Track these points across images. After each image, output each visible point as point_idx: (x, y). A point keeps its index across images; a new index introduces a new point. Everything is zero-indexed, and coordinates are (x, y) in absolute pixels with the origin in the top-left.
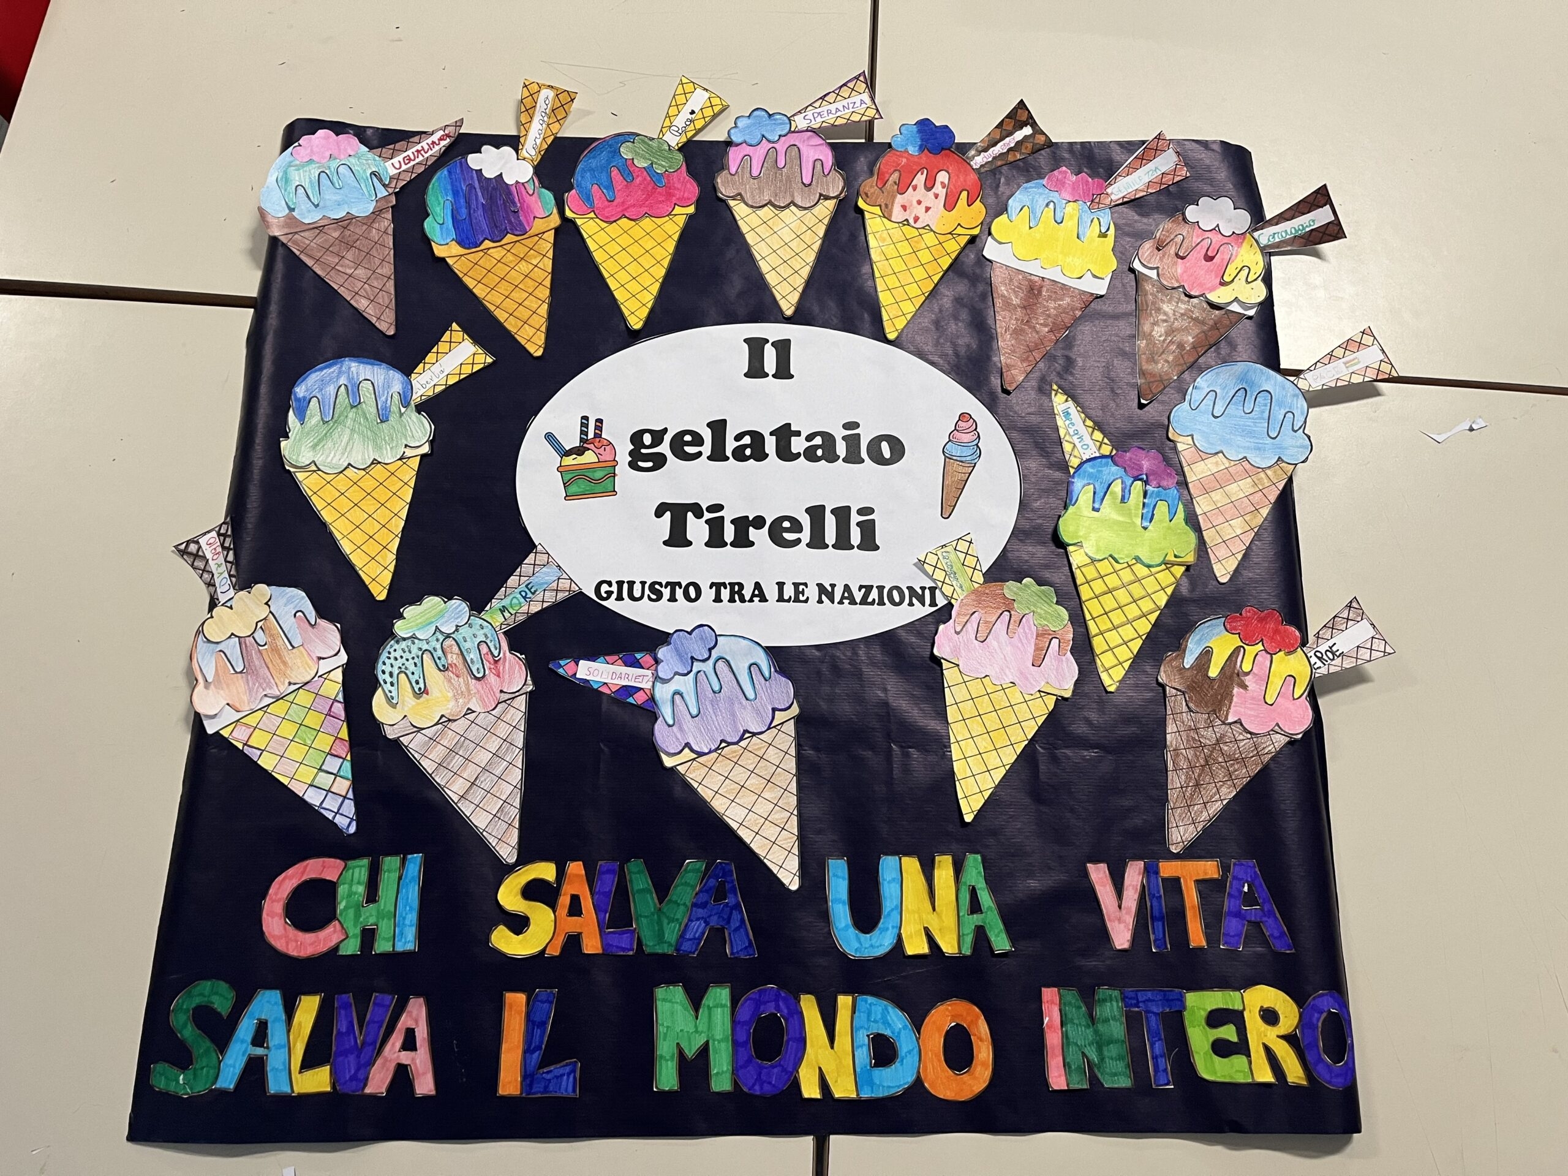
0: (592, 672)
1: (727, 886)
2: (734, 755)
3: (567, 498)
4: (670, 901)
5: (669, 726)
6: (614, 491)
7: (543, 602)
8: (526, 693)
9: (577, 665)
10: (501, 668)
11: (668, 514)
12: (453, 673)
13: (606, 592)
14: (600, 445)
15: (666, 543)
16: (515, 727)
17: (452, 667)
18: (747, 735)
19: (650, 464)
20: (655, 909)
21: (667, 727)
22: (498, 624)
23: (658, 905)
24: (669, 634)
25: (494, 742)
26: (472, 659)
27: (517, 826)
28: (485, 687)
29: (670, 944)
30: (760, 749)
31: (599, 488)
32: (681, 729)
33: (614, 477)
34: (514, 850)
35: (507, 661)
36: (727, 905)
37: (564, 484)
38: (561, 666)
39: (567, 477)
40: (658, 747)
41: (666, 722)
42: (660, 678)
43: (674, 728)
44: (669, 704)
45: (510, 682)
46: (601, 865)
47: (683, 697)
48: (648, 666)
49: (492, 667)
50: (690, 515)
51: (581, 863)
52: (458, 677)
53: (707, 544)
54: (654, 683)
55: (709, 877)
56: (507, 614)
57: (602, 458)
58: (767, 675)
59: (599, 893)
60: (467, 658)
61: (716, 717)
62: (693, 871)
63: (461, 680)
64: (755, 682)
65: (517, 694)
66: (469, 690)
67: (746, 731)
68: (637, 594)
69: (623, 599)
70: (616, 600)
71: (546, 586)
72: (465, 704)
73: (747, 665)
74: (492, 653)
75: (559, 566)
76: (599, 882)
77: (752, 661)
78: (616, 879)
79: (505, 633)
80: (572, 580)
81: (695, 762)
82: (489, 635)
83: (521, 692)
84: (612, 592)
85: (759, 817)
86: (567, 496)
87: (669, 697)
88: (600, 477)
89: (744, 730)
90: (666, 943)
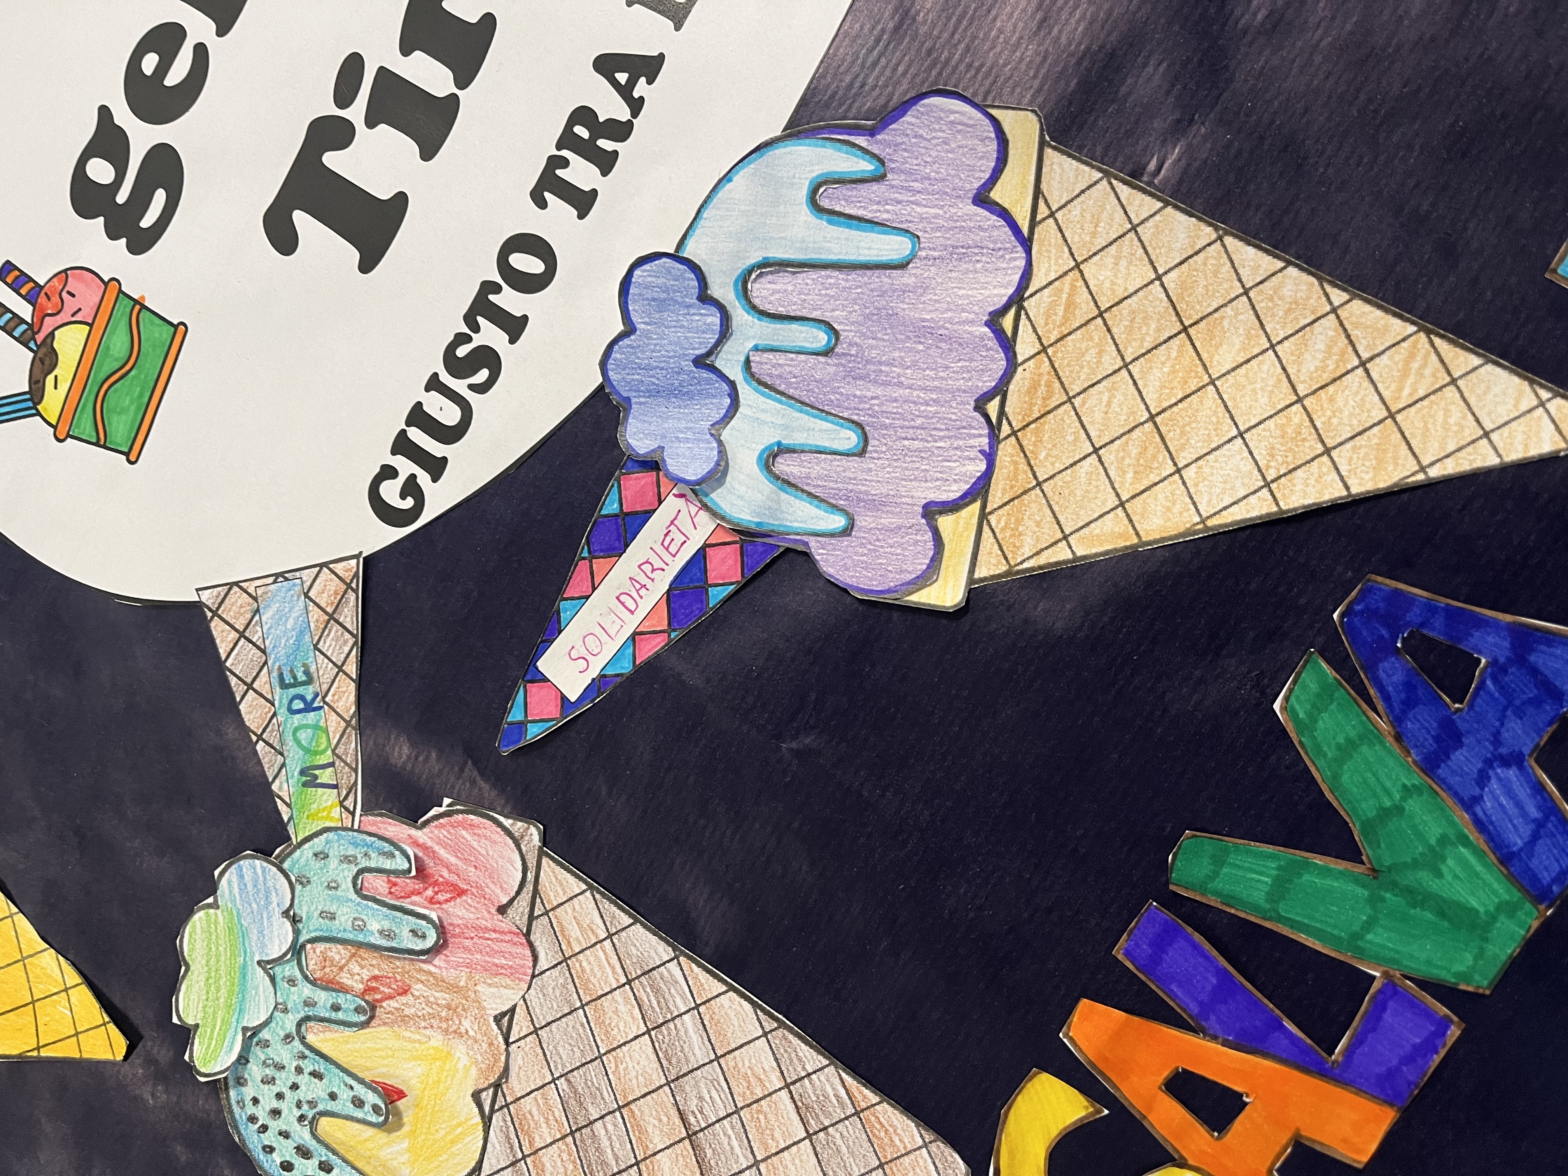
0: (583, 652)
1: (1436, 633)
2: (1042, 390)
3: (132, 458)
4: (1368, 827)
5: (847, 531)
6: (176, 327)
7: (340, 669)
8: (541, 854)
9: (545, 680)
10: (445, 873)
11: (300, 218)
12: (391, 997)
13: (403, 496)
14: (55, 299)
15: (367, 265)
16: (610, 936)
17: (375, 990)
18: (1007, 323)
19: (160, 197)
20: (1364, 886)
21: (846, 541)
22: (336, 811)
23: (1358, 869)
24: (601, 388)
25: (616, 1012)
26: (381, 932)
27: (874, 1098)
28: (468, 943)
29: (1508, 909)
30: (1070, 305)
31: (150, 363)
32: (876, 505)
33: (144, 307)
34: (933, 1147)
35: (437, 848)
36: (1497, 669)
37: (97, 444)
38: (521, 726)
39: (86, 426)
40: (888, 599)
41: (832, 535)
42: (699, 482)
43: (860, 522)
44: (787, 498)
45: (494, 875)
46: (1127, 954)
47: (791, 450)
48: (651, 495)
49: (429, 892)
50: (332, 160)
51: (1084, 1003)
52: (405, 992)
53: (428, 152)
54: (705, 507)
55: (1371, 668)
56: (325, 776)
57: (86, 315)
58: (866, 166)
59: (1206, 1009)
60: (373, 940)
61: (900, 384)
62: (1317, 708)
63: (418, 988)
64: (869, 216)
65: (530, 876)
66: (453, 988)
67: (994, 321)
68: (450, 415)
69: (444, 460)
70: (435, 480)
71: (307, 638)
72: (480, 1019)
73: (805, 213)
74: (396, 873)
75: (277, 575)
76: (1174, 987)
77: (804, 192)
78: (1197, 937)
79: (367, 809)
80: (325, 565)
81: (993, 519)
82: (350, 852)
83: (532, 863)
84: (413, 477)
85: (1279, 419)
86: (127, 454)
87: (766, 486)
88: (127, 345)
89: (987, 324)
90: (1494, 918)
